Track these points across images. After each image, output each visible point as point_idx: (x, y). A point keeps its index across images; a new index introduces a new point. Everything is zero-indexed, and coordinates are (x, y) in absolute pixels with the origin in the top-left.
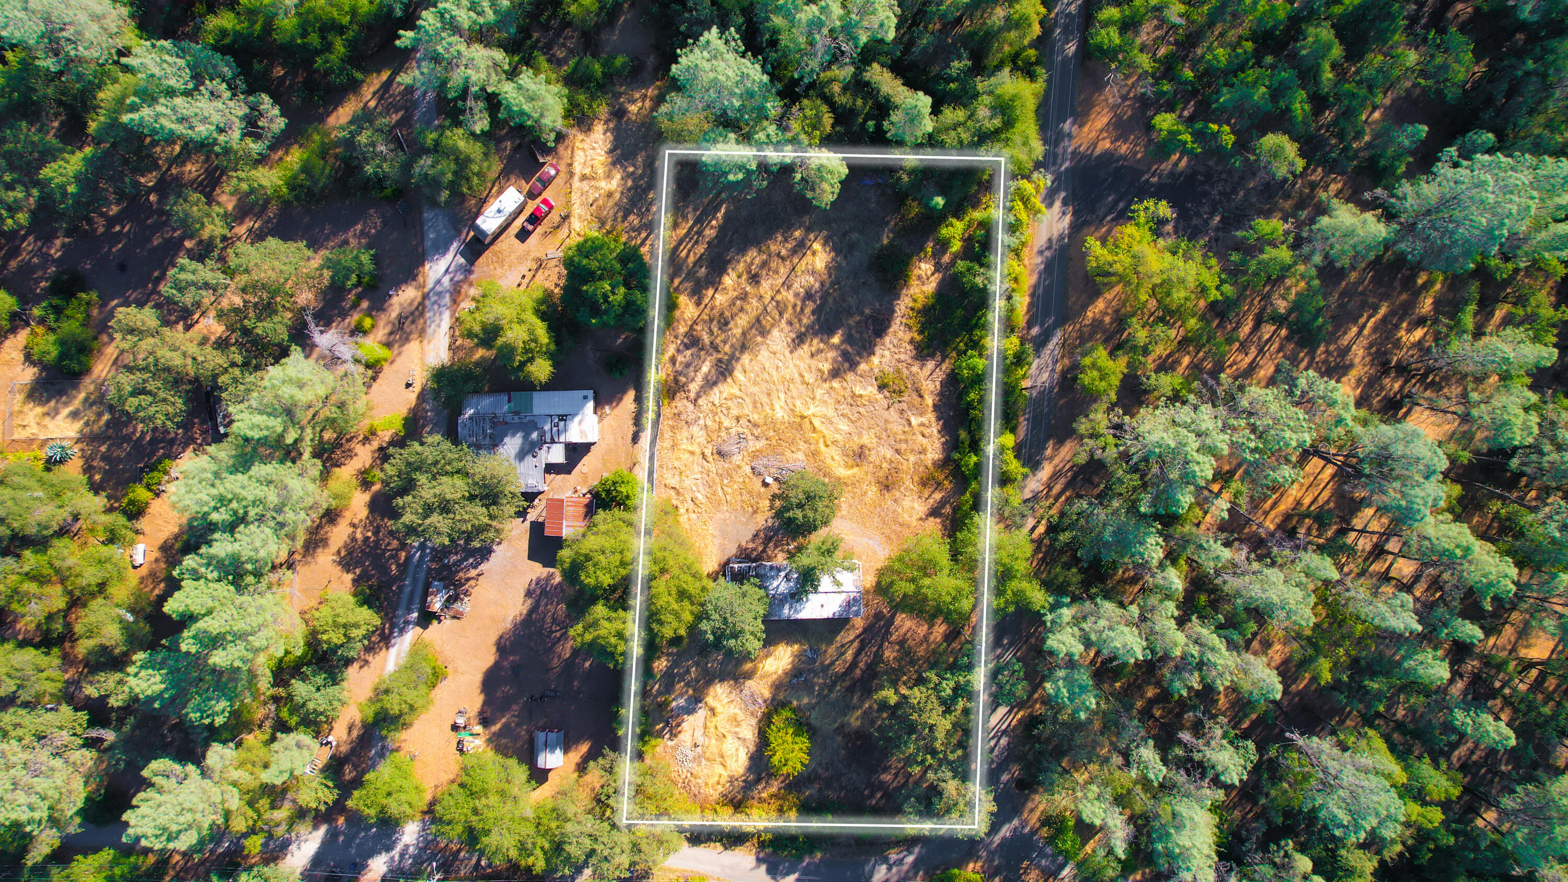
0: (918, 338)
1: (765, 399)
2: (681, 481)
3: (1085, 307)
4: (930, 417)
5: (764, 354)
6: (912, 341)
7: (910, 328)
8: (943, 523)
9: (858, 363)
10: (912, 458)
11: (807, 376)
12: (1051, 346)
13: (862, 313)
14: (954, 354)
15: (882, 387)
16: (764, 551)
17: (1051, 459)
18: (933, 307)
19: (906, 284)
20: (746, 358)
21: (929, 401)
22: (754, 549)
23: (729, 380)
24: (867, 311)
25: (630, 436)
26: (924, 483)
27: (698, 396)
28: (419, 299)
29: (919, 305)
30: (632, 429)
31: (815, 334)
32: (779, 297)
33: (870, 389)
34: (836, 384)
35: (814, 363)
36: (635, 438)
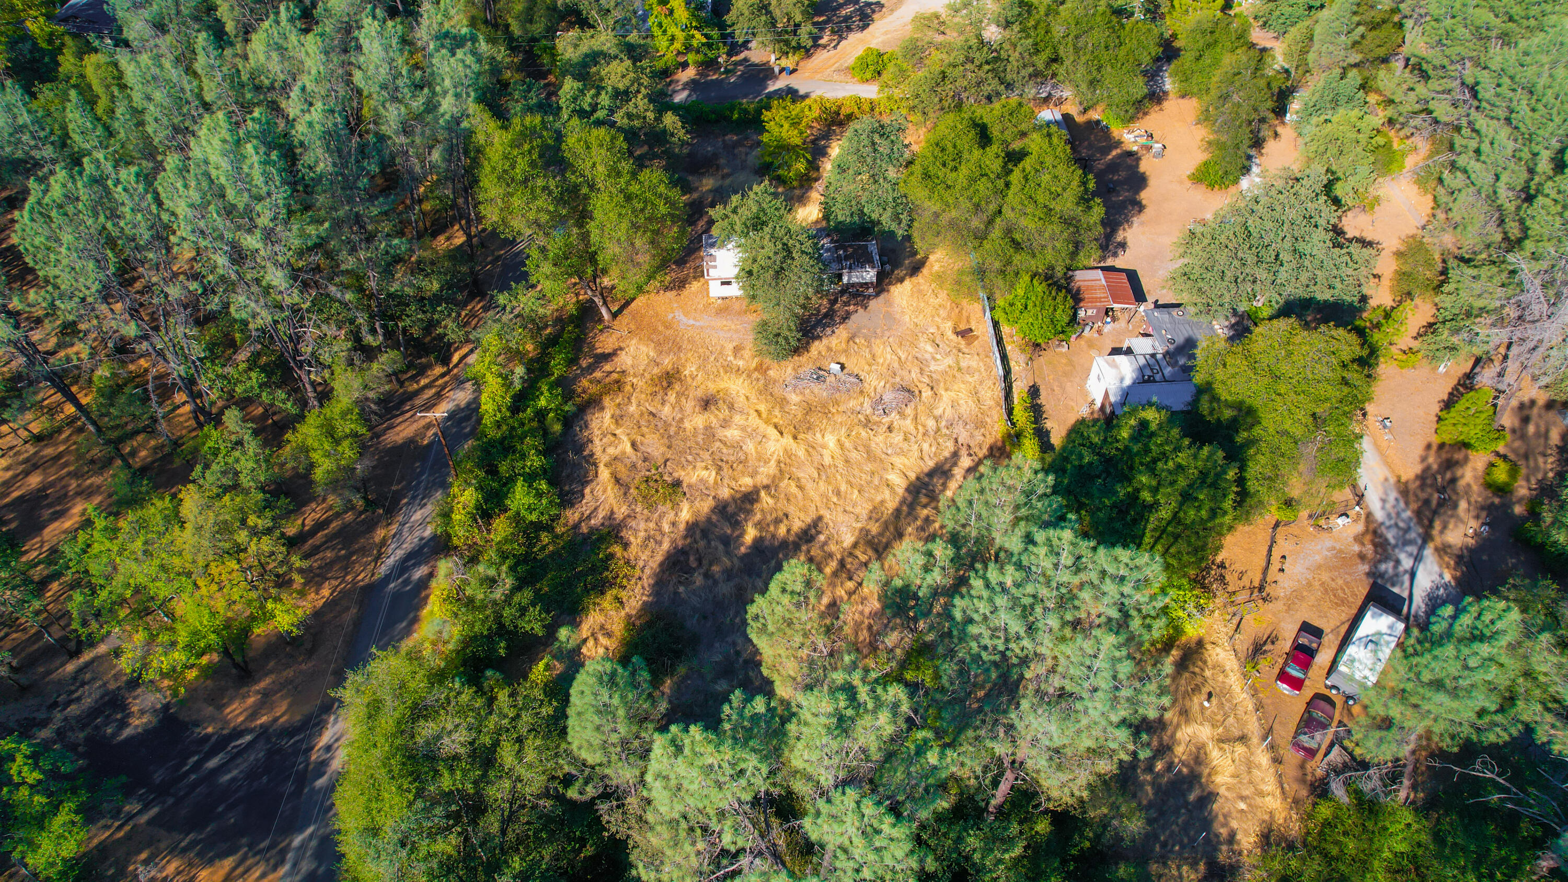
0: (617, 549)
1: (854, 455)
2: (958, 363)
3: (331, 604)
4: (602, 458)
5: (863, 510)
6: (626, 545)
7: (628, 562)
8: (593, 348)
9: (713, 510)
10: (632, 408)
11: (794, 489)
12: (400, 553)
13: (707, 575)
14: (559, 530)
15: (677, 484)
16: (835, 301)
17: (428, 426)
18: (587, 591)
19: (630, 623)
20: (891, 505)
21: (604, 474)
22: (847, 304)
23: (912, 476)
24: (698, 580)
25: (1043, 393)
26: (619, 385)
27: (955, 455)
28: (1435, 532)
29: (611, 594)
30: (1042, 400)
31: (784, 544)
32: (850, 585)
33: (694, 479)
34: (746, 482)
35: (782, 505)
36: (1034, 391)
